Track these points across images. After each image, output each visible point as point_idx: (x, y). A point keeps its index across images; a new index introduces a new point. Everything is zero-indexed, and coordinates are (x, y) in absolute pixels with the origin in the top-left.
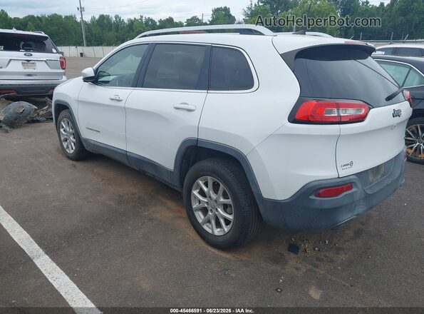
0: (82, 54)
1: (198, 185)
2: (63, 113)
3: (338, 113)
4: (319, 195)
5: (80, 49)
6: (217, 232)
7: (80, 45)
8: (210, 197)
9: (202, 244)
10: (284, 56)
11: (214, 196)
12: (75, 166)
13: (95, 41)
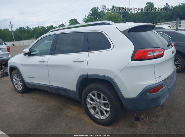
0: (13, 45)
1: (90, 96)
2: (14, 72)
3: (153, 54)
4: (150, 93)
5: (12, 43)
6: (102, 118)
7: (12, 41)
8: (96, 101)
9: (95, 124)
10: (123, 32)
11: (98, 101)
12: (23, 96)
13: (19, 38)
